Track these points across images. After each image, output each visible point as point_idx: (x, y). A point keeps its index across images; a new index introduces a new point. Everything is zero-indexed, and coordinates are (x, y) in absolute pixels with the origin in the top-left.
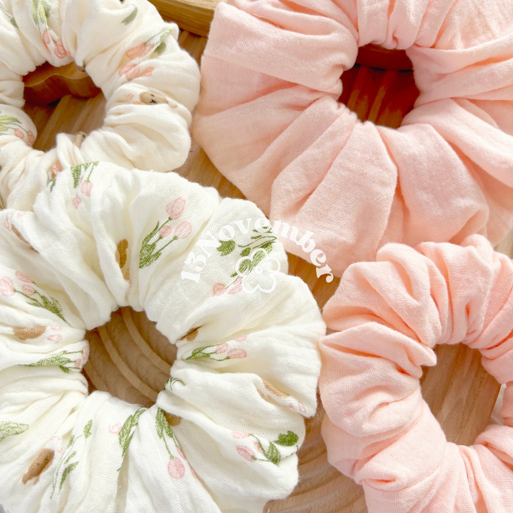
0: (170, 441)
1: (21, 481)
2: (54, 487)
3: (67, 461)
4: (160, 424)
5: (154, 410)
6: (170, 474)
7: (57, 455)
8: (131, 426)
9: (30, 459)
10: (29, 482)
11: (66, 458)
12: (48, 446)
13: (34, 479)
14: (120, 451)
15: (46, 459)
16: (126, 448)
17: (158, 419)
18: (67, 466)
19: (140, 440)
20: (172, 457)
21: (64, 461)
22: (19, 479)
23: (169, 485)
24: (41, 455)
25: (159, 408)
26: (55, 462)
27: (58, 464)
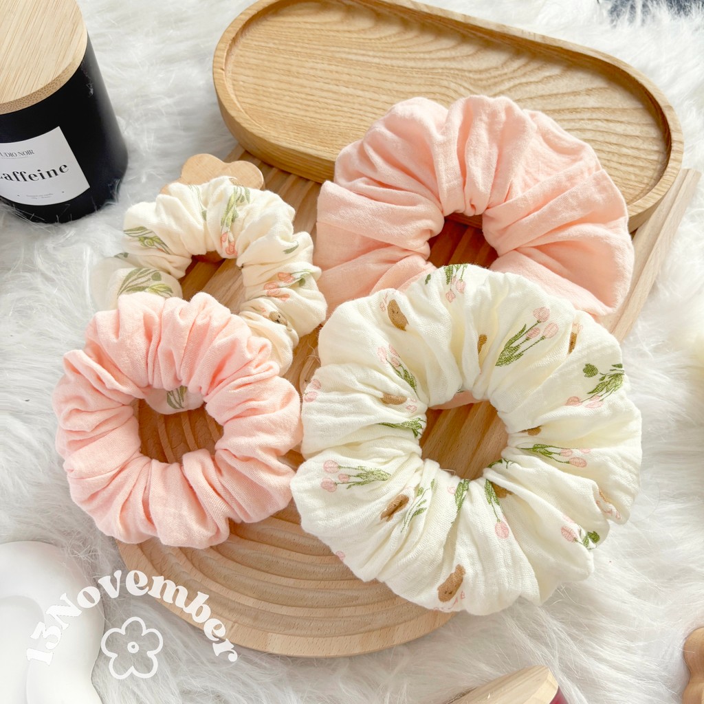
0: (498, 508)
1: (379, 517)
2: (405, 523)
3: (419, 505)
4: (488, 492)
5: (482, 481)
6: (497, 533)
7: (411, 501)
8: (463, 490)
9: (388, 501)
10: (384, 519)
11: (419, 503)
12: (405, 493)
13: (387, 518)
14: (456, 508)
15: (402, 502)
16: (460, 507)
17: (487, 489)
18: (418, 508)
19: (472, 501)
20: (499, 520)
21: (417, 505)
22: (378, 514)
23: (496, 541)
24: (398, 498)
25: (487, 480)
26: (408, 507)
27: (410, 507)
